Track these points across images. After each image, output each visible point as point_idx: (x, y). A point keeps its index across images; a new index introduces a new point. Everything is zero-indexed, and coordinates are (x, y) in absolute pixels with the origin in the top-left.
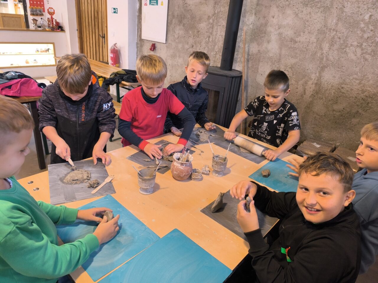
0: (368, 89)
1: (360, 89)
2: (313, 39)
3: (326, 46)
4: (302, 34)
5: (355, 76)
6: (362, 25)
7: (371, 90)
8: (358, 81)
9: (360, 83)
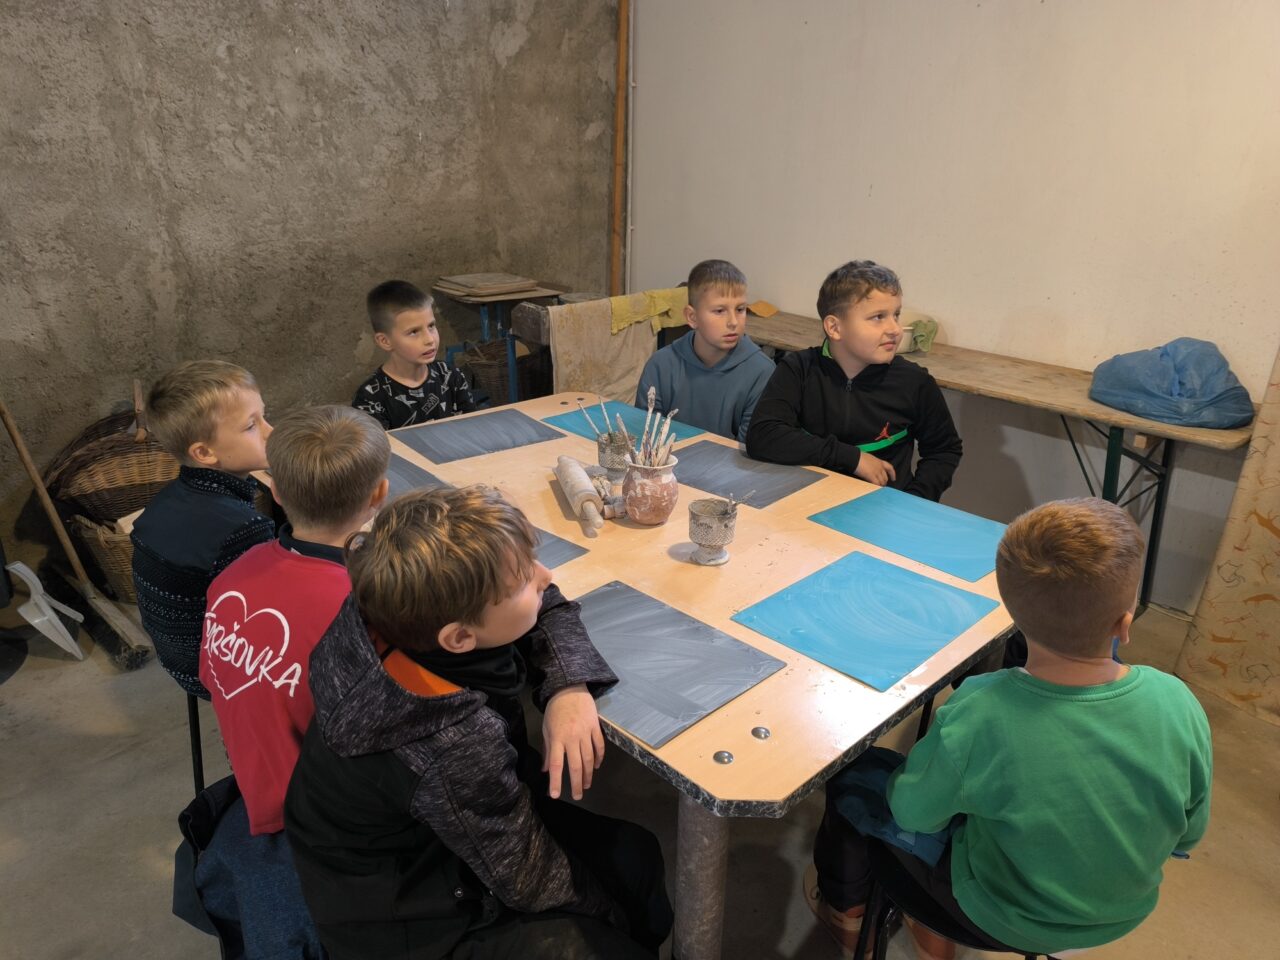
0: (308, 239)
1: (292, 246)
2: (95, 126)
3: (150, 146)
4: (44, 112)
5: (265, 216)
6: (222, 76)
7: (316, 241)
8: (277, 228)
9: (285, 232)
